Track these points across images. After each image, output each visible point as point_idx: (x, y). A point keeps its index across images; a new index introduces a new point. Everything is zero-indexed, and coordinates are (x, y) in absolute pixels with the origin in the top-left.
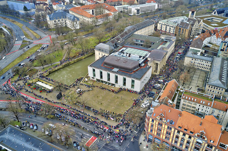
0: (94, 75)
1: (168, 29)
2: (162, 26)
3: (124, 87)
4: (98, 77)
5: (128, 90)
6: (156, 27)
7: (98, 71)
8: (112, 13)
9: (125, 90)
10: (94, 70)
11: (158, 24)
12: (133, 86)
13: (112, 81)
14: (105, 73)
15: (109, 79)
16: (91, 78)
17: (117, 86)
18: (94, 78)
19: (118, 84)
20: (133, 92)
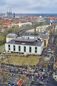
0: (9, 49)
2: (38, 29)
3: (30, 53)
4: (12, 50)
6: (35, 30)
7: (12, 46)
8: (9, 26)
10: (9, 46)
12: (36, 51)
13: (22, 50)
14: (17, 46)
15: (20, 50)
16: (7, 52)
17: (25, 54)
18: (9, 51)
19: (26, 52)
20: (36, 55)
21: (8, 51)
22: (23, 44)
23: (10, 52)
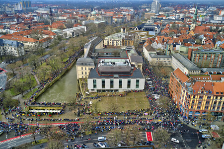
1: (115, 42)
2: (108, 41)
3: (128, 89)
4: (99, 87)
5: (134, 91)
9: (130, 92)
11: (105, 41)
12: (137, 86)
16: (90, 91)
17: (121, 91)
18: (94, 90)
19: (122, 88)
20: (138, 91)
21: (92, 90)
22: (115, 76)
23: (96, 91)
